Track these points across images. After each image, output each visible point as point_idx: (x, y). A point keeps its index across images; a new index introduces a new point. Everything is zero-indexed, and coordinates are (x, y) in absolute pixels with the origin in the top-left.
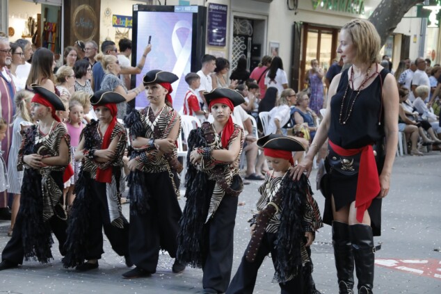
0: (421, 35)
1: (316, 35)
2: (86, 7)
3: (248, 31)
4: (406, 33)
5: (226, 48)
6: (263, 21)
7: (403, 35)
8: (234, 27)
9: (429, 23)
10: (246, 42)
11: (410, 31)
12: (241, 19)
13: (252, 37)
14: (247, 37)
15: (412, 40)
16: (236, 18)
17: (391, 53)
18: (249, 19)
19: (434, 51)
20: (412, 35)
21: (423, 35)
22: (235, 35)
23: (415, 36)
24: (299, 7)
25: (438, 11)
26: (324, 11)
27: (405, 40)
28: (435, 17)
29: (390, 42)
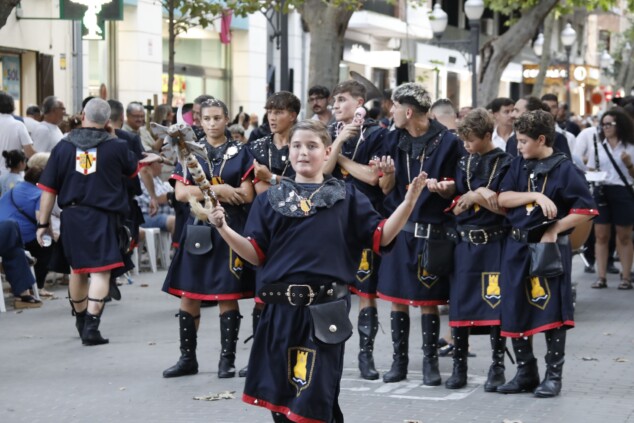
0: (74, 55)
4: (45, 50)
7: (37, 53)
9: (85, 31)
11: (51, 47)
15: (57, 64)
17: (17, 89)
19: (103, 86)
20: (56, 54)
21: (77, 55)
23: (63, 56)
25: (99, 9)
27: (44, 64)
28: (95, 19)
29: (14, 66)
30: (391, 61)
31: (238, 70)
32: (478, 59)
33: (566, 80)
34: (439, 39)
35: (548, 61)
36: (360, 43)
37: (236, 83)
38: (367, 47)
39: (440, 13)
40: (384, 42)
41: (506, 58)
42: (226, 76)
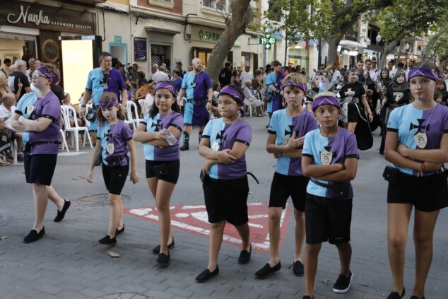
1: (204, 54)
2: (52, 41)
3: (162, 52)
4: (256, 53)
5: (147, 62)
6: (170, 47)
7: (254, 53)
8: (152, 51)
10: (161, 59)
11: (258, 51)
12: (157, 46)
13: (165, 55)
14: (161, 56)
15: (259, 56)
16: (152, 45)
18: (162, 46)
20: (259, 53)
21: (265, 54)
22: (153, 55)
23: (261, 54)
24: (192, 38)
26: (207, 40)
27: (256, 56)
29: (248, 57)
30: (355, 54)
31: (310, 56)
32: (380, 53)
33: (406, 59)
34: (369, 48)
35: (401, 54)
36: (346, 49)
37: (310, 60)
38: (348, 50)
39: (368, 40)
40: (353, 49)
41: (388, 53)
42: (307, 59)
